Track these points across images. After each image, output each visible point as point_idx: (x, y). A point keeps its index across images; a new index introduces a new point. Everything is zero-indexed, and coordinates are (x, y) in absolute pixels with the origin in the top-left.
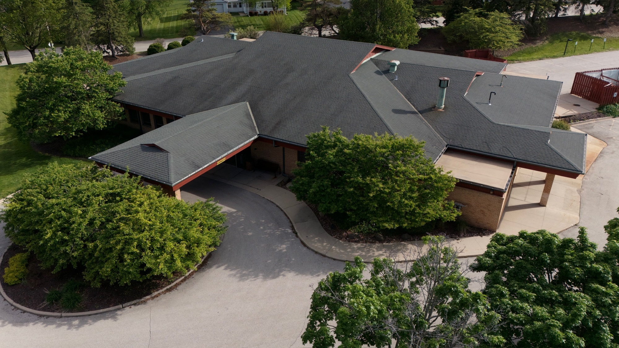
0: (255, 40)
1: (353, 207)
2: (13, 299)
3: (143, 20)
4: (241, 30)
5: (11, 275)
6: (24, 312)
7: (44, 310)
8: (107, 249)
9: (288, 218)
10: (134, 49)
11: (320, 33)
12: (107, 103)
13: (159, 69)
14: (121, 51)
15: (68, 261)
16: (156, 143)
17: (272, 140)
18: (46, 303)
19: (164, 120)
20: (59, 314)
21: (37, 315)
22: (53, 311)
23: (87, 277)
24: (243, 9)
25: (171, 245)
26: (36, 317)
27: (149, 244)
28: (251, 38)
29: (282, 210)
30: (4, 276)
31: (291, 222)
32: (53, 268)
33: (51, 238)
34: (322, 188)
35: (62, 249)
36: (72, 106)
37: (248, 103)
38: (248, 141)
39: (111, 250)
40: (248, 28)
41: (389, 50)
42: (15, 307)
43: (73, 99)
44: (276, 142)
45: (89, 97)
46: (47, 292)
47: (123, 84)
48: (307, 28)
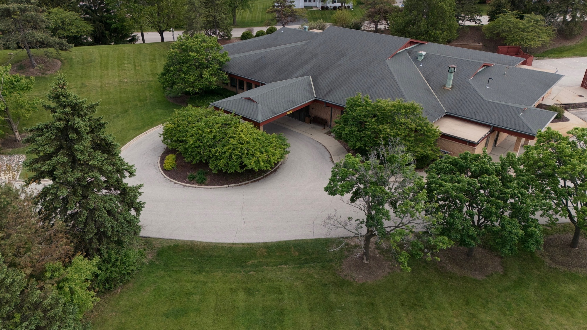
0: (322, 31)
1: (370, 145)
2: (169, 177)
3: (237, 11)
4: (313, 22)
5: (168, 164)
6: (176, 183)
7: (186, 183)
8: (223, 152)
9: (329, 153)
10: (232, 35)
11: (376, 27)
12: (218, 72)
13: (251, 50)
14: (222, 36)
15: (200, 158)
16: (251, 97)
17: (324, 102)
18: (187, 180)
19: (253, 86)
20: (195, 186)
21: (183, 185)
22: (192, 184)
23: (211, 166)
24: (316, 4)
25: (258, 154)
26: (183, 186)
27: (246, 151)
28: (320, 29)
29: (326, 148)
30: (164, 165)
31: (330, 155)
32: (192, 161)
33: (192, 144)
34: (351, 132)
35: (198, 150)
36: (197, 72)
37: (311, 77)
38: (308, 101)
39: (225, 153)
40: (319, 21)
41: (423, 44)
42: (171, 181)
43: (197, 68)
44: (327, 103)
45: (207, 67)
46: (188, 174)
47: (228, 60)
48: (366, 22)
